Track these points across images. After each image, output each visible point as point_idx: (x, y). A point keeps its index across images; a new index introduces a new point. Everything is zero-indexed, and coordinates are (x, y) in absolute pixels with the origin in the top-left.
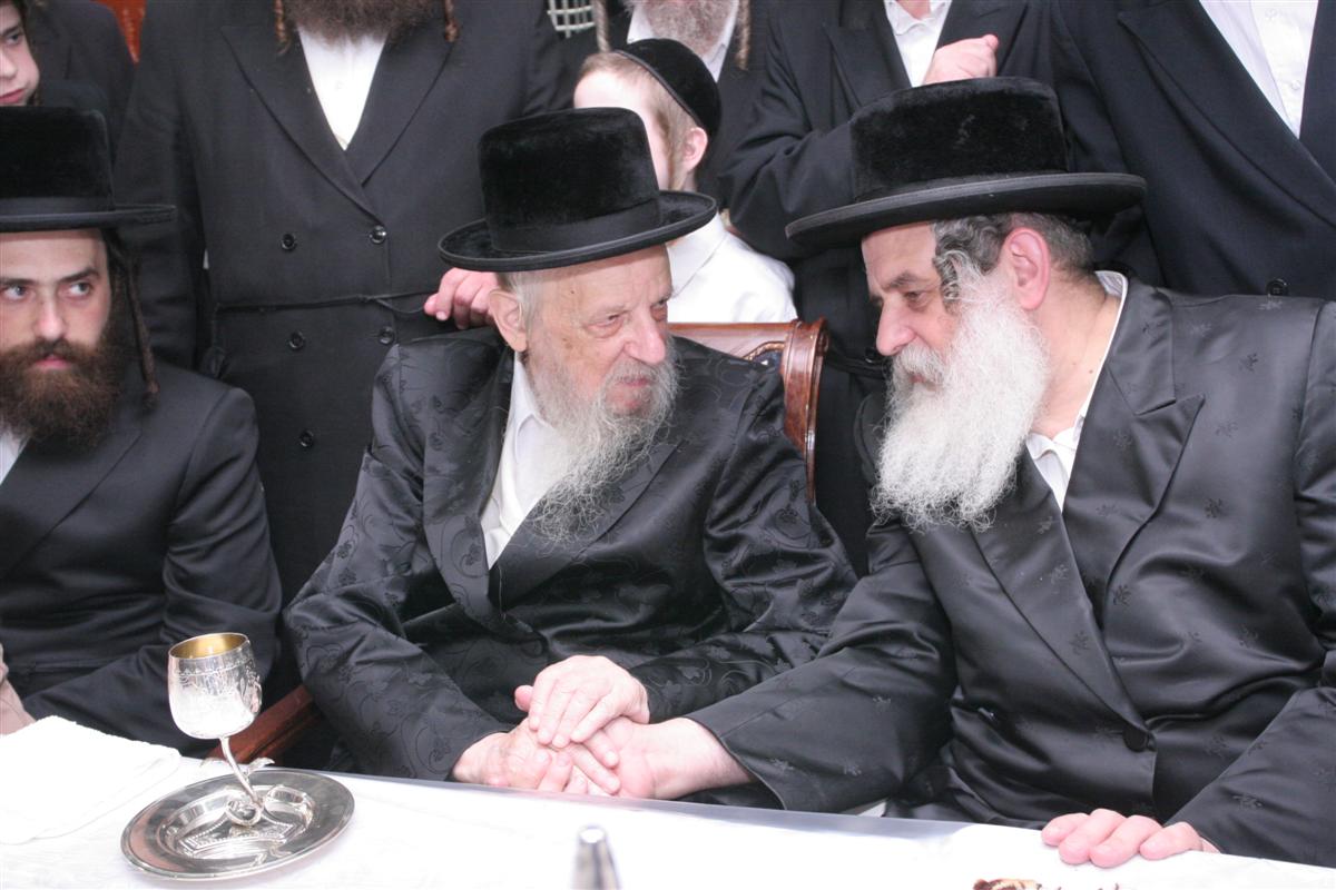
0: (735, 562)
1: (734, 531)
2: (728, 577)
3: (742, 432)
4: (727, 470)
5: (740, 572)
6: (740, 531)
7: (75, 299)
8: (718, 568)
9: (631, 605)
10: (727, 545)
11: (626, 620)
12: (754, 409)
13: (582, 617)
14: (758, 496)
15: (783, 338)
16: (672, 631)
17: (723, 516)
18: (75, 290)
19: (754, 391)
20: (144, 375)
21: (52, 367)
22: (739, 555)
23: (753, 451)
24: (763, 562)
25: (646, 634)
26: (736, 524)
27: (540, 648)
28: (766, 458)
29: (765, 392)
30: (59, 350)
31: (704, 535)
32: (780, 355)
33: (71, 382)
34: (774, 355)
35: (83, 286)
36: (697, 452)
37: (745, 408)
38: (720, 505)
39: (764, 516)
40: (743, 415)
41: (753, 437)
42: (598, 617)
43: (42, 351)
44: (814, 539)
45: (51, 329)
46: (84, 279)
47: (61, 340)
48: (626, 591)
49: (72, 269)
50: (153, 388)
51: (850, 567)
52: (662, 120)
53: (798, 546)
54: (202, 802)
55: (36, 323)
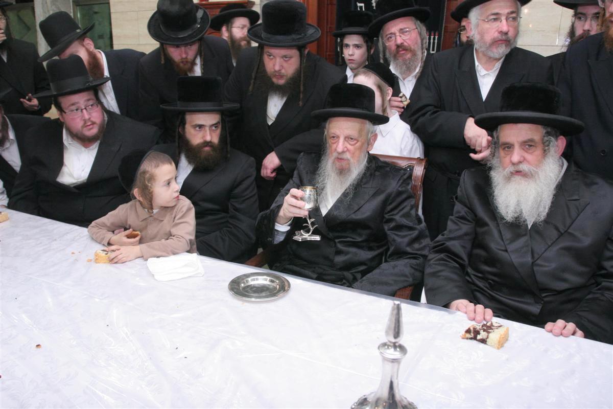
0: (391, 226)
1: (392, 217)
2: (389, 230)
3: (397, 187)
4: (391, 198)
5: (392, 229)
6: (394, 217)
7: (214, 130)
8: (386, 228)
9: (360, 235)
10: (390, 221)
11: (359, 239)
12: (401, 181)
13: (347, 237)
14: (401, 208)
15: (414, 163)
16: (372, 244)
17: (389, 212)
18: (214, 128)
19: (402, 176)
20: (227, 151)
21: (207, 149)
22: (392, 225)
23: (400, 193)
24: (399, 227)
25: (364, 244)
26: (393, 215)
27: (334, 245)
28: (404, 196)
29: (405, 177)
30: (210, 144)
31: (383, 217)
32: (413, 167)
33: (212, 153)
34: (411, 168)
35: (216, 127)
36: (383, 192)
37: (399, 181)
38: (389, 208)
39: (401, 213)
40: (398, 183)
41: (400, 189)
42: (351, 238)
43: (206, 144)
44: (416, 222)
45: (208, 138)
46: (216, 125)
47: (210, 142)
48: (359, 231)
49: (214, 122)
50: (229, 156)
51: (427, 231)
52: (379, 87)
53: (411, 224)
54: (249, 279)
55: (204, 137)
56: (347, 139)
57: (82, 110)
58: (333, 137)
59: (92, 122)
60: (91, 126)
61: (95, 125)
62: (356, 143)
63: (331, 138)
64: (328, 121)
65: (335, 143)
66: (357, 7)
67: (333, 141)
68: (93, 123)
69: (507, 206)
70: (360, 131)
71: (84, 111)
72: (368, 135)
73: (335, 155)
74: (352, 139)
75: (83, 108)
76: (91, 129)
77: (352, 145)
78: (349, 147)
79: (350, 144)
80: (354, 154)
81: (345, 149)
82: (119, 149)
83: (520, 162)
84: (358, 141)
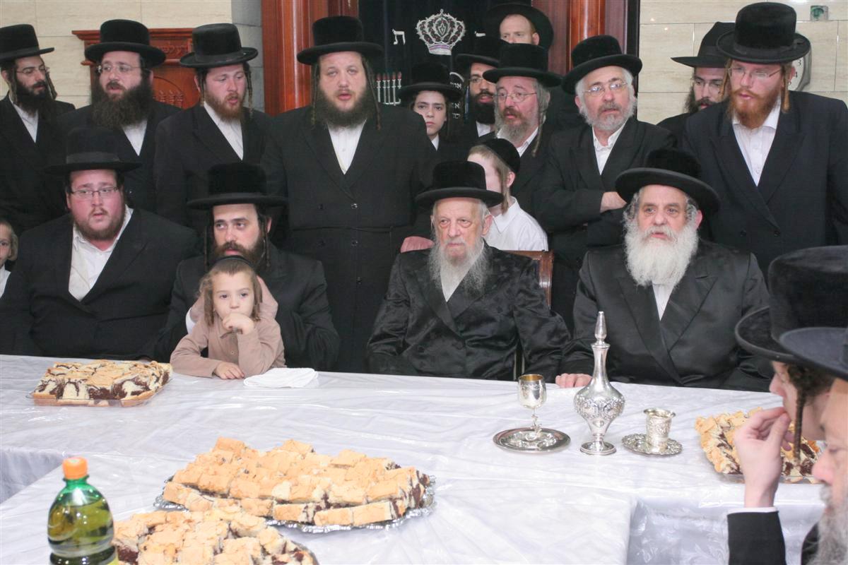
13: (473, 336)
16: (500, 343)
25: (493, 342)
42: (478, 335)
51: (563, 322)
52: (498, 171)
56: (459, 222)
57: (94, 192)
58: (443, 221)
59: (102, 210)
60: (99, 217)
61: (106, 217)
62: (470, 225)
63: (440, 223)
64: (435, 204)
65: (446, 227)
66: (394, 36)
67: (443, 226)
68: (104, 213)
69: (642, 270)
70: (473, 212)
71: (96, 194)
72: (481, 216)
73: (447, 240)
74: (463, 220)
75: (96, 190)
76: (99, 221)
77: (465, 227)
78: (462, 229)
79: (462, 227)
80: (469, 237)
81: (459, 233)
82: (144, 248)
83: (663, 224)
84: (471, 223)
